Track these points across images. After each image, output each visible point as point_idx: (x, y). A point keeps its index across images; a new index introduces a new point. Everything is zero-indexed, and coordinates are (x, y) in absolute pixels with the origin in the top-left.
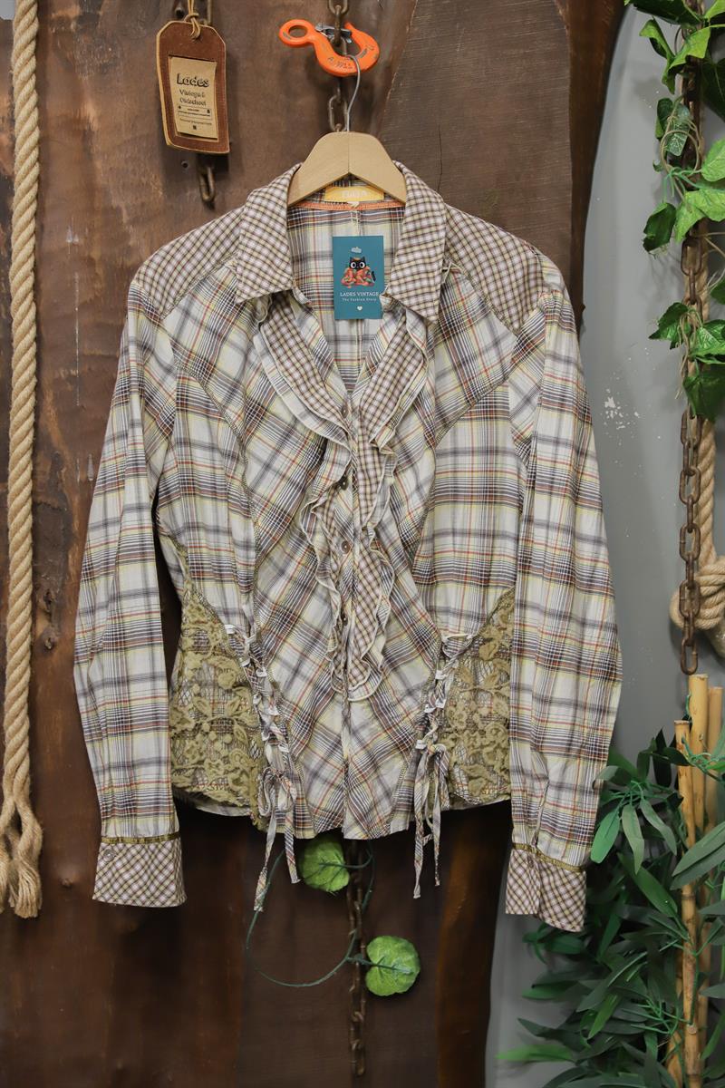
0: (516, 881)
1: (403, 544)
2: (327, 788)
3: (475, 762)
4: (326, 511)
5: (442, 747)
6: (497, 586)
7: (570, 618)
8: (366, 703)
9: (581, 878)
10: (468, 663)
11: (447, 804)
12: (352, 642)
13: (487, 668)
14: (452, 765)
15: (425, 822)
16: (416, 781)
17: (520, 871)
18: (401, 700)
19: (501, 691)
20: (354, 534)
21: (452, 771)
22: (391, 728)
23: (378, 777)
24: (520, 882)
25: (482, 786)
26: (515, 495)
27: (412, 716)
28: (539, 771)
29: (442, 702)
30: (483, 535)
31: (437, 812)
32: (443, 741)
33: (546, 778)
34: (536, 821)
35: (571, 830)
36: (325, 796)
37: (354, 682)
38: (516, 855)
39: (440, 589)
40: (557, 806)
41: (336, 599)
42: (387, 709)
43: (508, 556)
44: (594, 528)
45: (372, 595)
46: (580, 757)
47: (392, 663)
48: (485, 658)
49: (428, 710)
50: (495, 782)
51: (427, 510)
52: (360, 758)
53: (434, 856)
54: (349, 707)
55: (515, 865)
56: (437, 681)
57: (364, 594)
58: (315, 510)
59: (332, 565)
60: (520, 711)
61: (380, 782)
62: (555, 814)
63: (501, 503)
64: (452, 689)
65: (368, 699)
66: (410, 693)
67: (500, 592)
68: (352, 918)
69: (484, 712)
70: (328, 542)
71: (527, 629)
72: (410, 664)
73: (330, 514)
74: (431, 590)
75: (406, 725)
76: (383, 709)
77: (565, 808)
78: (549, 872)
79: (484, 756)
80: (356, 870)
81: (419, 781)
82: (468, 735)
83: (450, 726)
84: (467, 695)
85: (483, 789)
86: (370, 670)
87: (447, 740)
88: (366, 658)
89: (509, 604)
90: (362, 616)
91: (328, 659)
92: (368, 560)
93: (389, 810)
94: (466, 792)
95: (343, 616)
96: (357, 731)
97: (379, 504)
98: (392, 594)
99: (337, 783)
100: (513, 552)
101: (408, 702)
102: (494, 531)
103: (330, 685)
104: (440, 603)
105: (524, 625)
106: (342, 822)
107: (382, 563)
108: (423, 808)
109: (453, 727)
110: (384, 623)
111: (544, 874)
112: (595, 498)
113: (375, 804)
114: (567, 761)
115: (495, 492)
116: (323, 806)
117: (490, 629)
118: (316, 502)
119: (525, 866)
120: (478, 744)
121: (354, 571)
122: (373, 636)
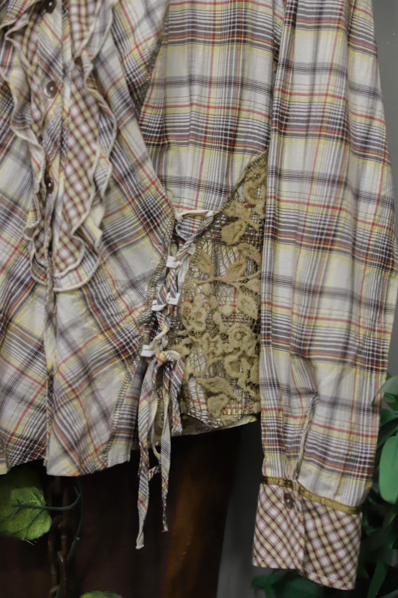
0: (268, 525)
1: (129, 86)
2: (25, 408)
3: (216, 374)
4: (25, 41)
5: (174, 355)
6: (244, 151)
7: (346, 184)
8: (78, 294)
9: (358, 521)
10: (207, 247)
11: (178, 428)
12: (59, 213)
13: (230, 255)
14: (187, 378)
15: (150, 451)
16: (142, 397)
17: (274, 512)
18: (123, 293)
19: (245, 285)
20: (64, 71)
21: (187, 385)
22: (109, 329)
23: (93, 393)
24: (274, 526)
25: (223, 404)
26: (268, 33)
27: (136, 314)
28: (302, 382)
29: (174, 296)
30: (228, 82)
31: (166, 439)
32: (174, 347)
33: (313, 393)
34: (298, 448)
35: (347, 460)
36: (21, 419)
37: (62, 266)
38: (268, 491)
39: (171, 153)
40: (329, 428)
41: (39, 157)
42: (105, 303)
43: (259, 113)
44: (369, 76)
45: (88, 150)
46: (355, 365)
47: (111, 245)
48: (229, 242)
49: (157, 307)
50: (239, 399)
51: (159, 43)
52: (69, 368)
53: (160, 493)
54: (55, 300)
55: (267, 505)
56: (168, 270)
57: (76, 149)
58: (12, 36)
59: (34, 112)
60: (274, 309)
61: (96, 399)
62: (327, 440)
63: (252, 44)
64: (186, 280)
65: (80, 289)
66: (133, 285)
67: (248, 159)
68: (53, 572)
69: (227, 310)
70: (28, 79)
71: (283, 205)
72: (133, 248)
73: (32, 46)
74: (161, 153)
75: (128, 325)
76: (100, 303)
77: (340, 430)
78: (315, 514)
79: (227, 366)
80: (60, 512)
81: (145, 398)
82: (208, 339)
83: (184, 328)
84: (206, 288)
85: (224, 408)
86: (83, 250)
87: (180, 346)
88: (79, 232)
89: (259, 175)
90: (74, 178)
91: (27, 238)
92: (82, 105)
93: (106, 436)
94: (204, 413)
95: (47, 179)
96: (66, 330)
97: (98, 30)
98: (112, 154)
99: (38, 401)
100: (264, 108)
101: (131, 296)
102: (243, 78)
103: (29, 274)
104: (171, 172)
105: (279, 200)
106: (44, 452)
107: (101, 110)
108: (149, 434)
109: (189, 328)
110: (103, 188)
111: (308, 516)
112: (369, 39)
113: (89, 429)
114: (343, 370)
115: (245, 28)
116: (19, 432)
117: (235, 206)
118: (12, 26)
119: (280, 505)
120: (219, 352)
121: (63, 120)
122: (88, 204)
